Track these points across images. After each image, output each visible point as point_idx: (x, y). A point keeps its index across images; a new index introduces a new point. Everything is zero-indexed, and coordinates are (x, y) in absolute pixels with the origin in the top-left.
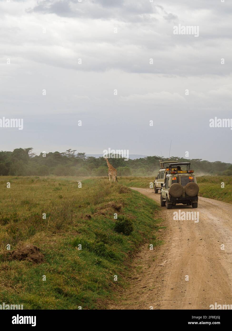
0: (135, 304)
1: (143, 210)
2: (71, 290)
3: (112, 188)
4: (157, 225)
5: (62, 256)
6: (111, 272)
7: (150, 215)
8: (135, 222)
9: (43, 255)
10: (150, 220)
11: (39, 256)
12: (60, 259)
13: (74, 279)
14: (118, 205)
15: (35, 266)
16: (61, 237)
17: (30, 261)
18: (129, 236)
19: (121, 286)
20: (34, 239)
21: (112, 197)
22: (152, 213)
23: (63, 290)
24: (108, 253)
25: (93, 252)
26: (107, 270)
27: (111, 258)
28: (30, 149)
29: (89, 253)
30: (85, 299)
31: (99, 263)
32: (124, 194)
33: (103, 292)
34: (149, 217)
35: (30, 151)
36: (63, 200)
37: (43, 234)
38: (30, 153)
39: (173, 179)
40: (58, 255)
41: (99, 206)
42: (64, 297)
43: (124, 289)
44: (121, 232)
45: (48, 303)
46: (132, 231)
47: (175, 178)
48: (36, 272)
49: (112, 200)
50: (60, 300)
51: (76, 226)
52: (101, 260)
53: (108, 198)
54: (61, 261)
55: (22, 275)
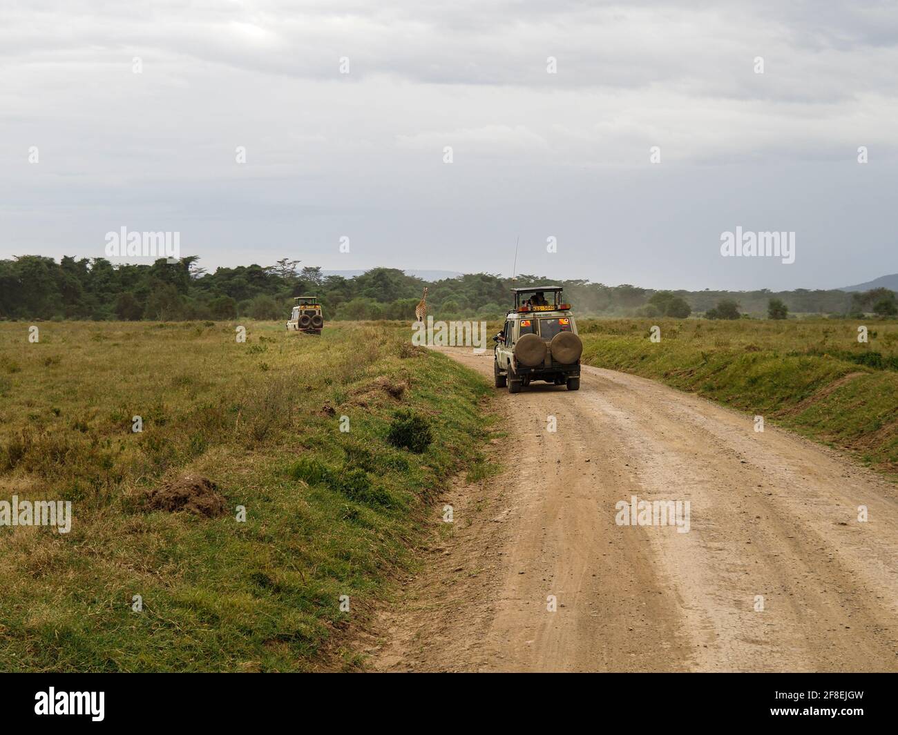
0: (436, 608)
1: (455, 397)
2: (288, 577)
3: (384, 347)
4: (487, 428)
5: (268, 500)
6: (380, 535)
7: (470, 407)
8: (436, 422)
9: (224, 499)
10: (471, 417)
11: (216, 501)
12: (263, 507)
13: (296, 552)
14: (397, 385)
15: (205, 525)
16: (265, 457)
17: (194, 513)
18: (422, 456)
19: (405, 568)
20: (202, 462)
21: (384, 367)
22: (475, 403)
23: (271, 577)
24: (374, 493)
25: (339, 492)
26: (372, 532)
27: (382, 503)
28: (192, 259)
29: (329, 494)
30: (322, 599)
31: (353, 516)
32: (411, 360)
33: (362, 582)
34: (469, 412)
35: (193, 263)
36: (270, 375)
37: (225, 451)
38: (192, 268)
39: (522, 325)
40: (259, 498)
41: (354, 386)
42: (273, 593)
43: (410, 576)
44: (404, 444)
45: (236, 608)
46: (429, 443)
47: (526, 323)
48: (208, 536)
49: (384, 373)
50: (263, 600)
51: (301, 432)
52: (358, 508)
53: (373, 368)
54: (266, 512)
55: (175, 544)
